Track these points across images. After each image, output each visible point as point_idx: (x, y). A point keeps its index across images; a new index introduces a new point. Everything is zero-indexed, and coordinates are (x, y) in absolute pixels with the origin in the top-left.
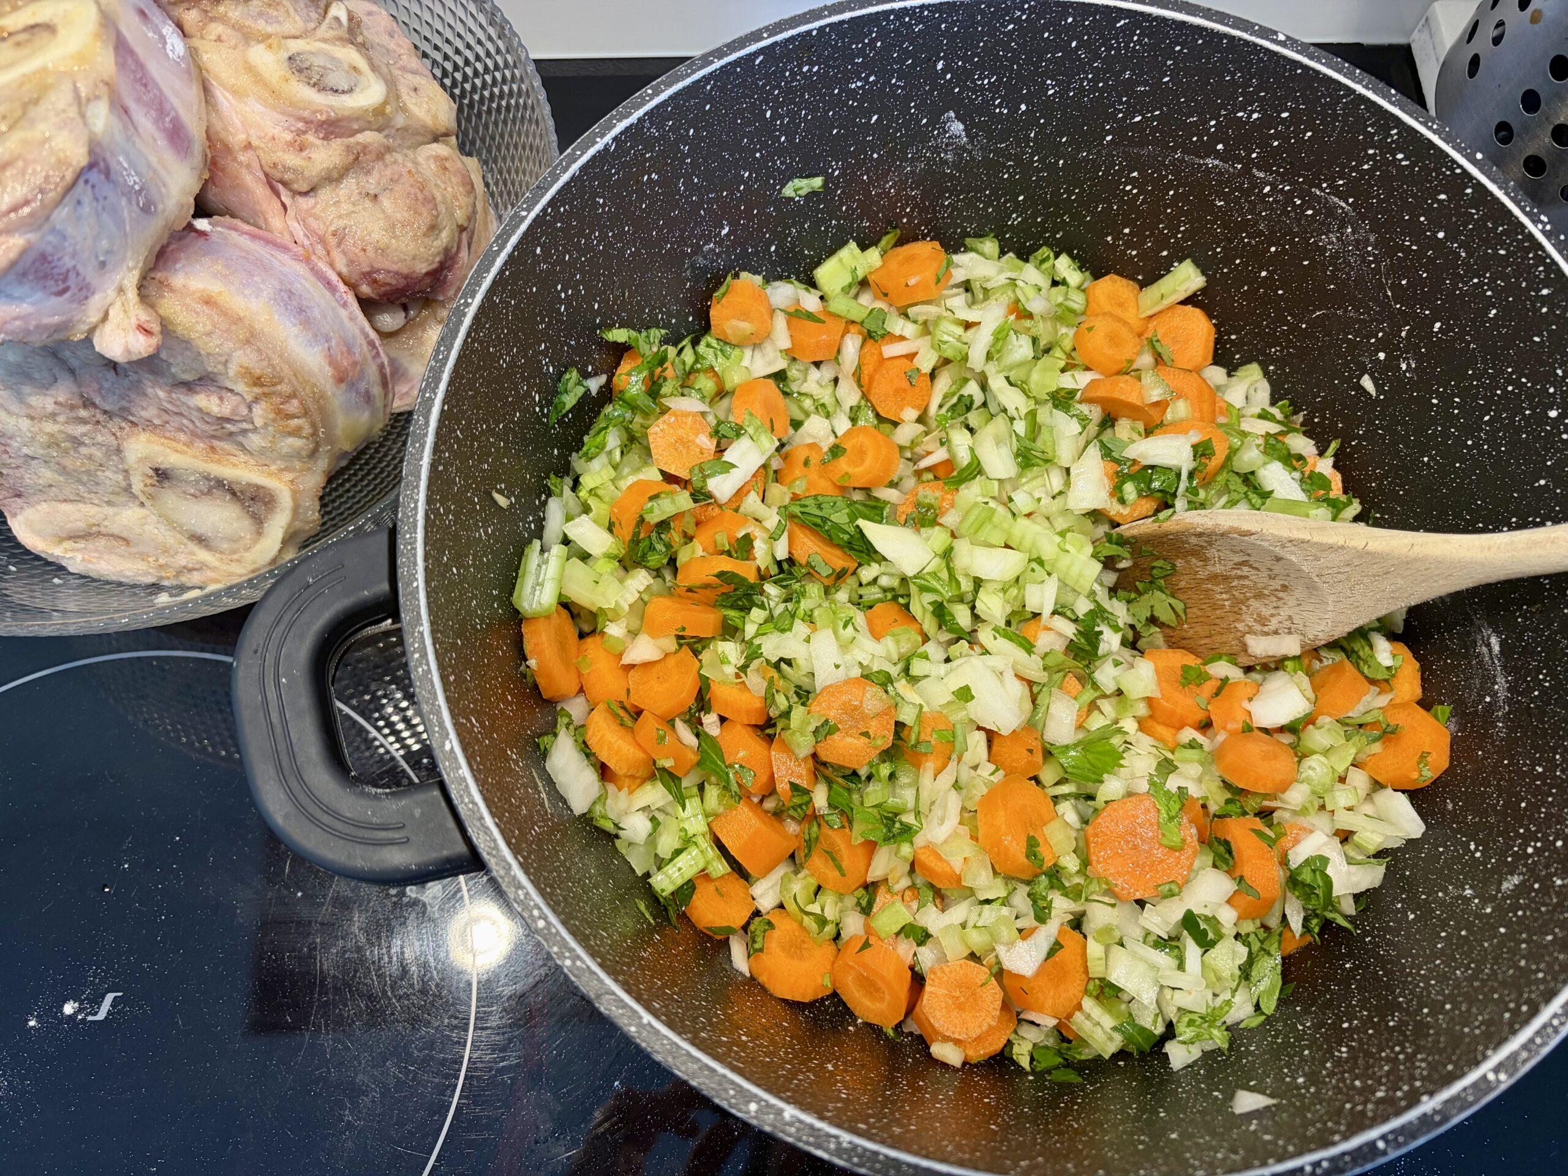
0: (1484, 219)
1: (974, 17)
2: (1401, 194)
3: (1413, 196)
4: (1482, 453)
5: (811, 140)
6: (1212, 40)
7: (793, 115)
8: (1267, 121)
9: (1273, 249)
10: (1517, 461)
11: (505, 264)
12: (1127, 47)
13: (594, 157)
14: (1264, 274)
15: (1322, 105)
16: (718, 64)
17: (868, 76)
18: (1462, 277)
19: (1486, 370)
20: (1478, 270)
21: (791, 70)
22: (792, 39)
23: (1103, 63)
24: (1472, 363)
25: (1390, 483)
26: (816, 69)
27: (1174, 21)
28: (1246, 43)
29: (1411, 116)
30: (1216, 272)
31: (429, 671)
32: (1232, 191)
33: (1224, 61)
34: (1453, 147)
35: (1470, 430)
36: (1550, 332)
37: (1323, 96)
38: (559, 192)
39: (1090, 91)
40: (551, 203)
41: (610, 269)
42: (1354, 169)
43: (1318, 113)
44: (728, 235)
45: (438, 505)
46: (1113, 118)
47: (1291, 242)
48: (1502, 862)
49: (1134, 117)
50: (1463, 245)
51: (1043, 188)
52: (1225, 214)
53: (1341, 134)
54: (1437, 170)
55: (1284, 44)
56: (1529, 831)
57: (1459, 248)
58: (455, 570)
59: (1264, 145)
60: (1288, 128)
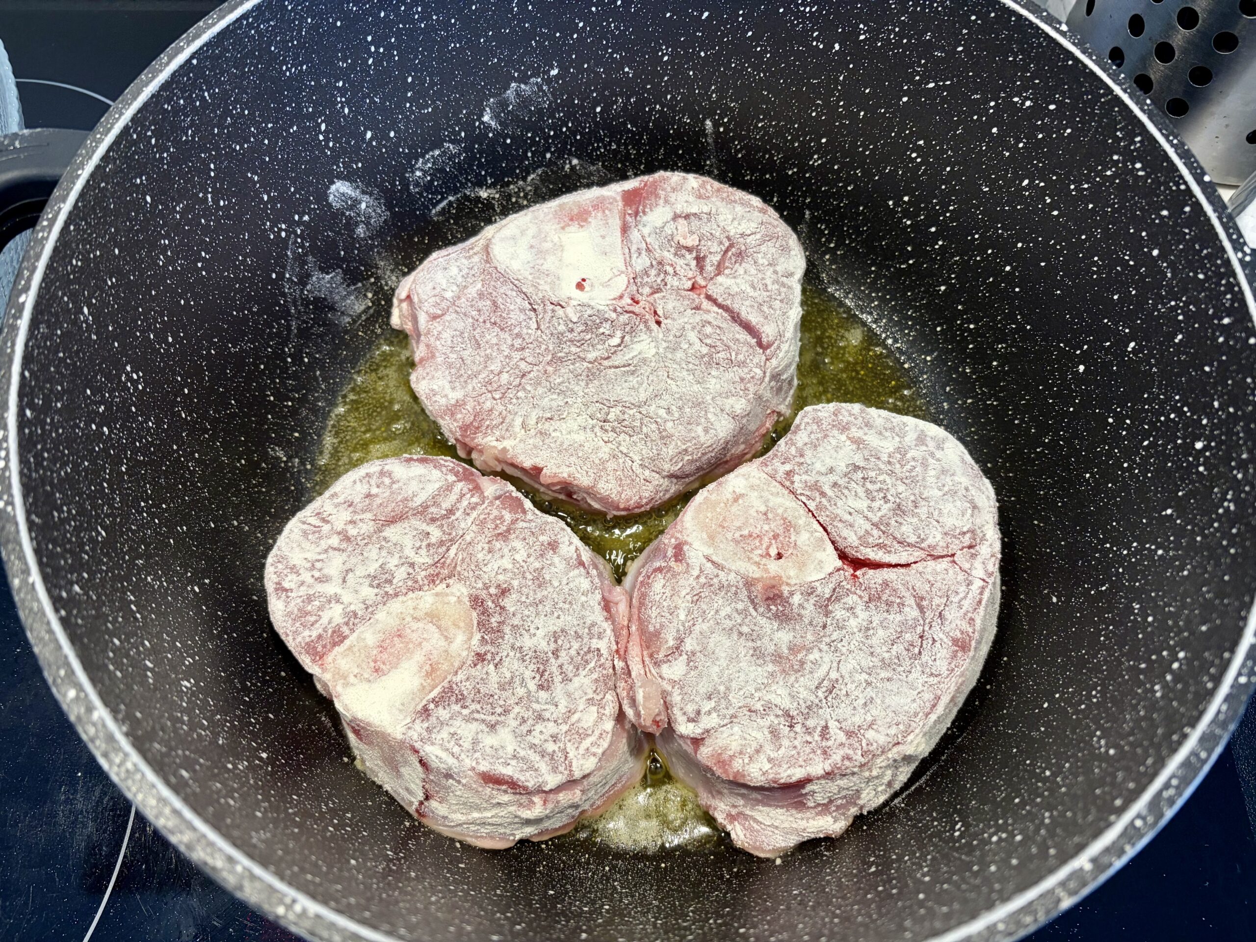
0: (1193, 241)
2: (1131, 206)
3: (1142, 209)
4: (1132, 475)
6: (1003, 14)
8: (1038, 110)
9: (1020, 245)
10: (1156, 488)
14: (1008, 268)
15: (1084, 102)
18: (1162, 297)
19: (1159, 395)
20: (1178, 292)
23: (909, 18)
24: (1148, 388)
25: (1054, 494)
28: (1031, 23)
29: (1156, 126)
30: (970, 259)
32: (997, 179)
33: (1010, 38)
34: (1185, 164)
35: (1128, 454)
36: (1220, 362)
37: (1087, 94)
39: (896, 46)
41: (431, 51)
42: (1099, 174)
43: (1080, 110)
44: (557, 77)
45: (149, 133)
46: (911, 81)
47: (1036, 242)
48: (969, 844)
49: (928, 83)
50: (1172, 265)
51: (843, 136)
52: (988, 200)
53: (1094, 135)
54: (1166, 184)
55: (1063, 34)
56: (1005, 822)
57: (1167, 268)
58: (148, 199)
59: (1031, 136)
60: (1052, 122)
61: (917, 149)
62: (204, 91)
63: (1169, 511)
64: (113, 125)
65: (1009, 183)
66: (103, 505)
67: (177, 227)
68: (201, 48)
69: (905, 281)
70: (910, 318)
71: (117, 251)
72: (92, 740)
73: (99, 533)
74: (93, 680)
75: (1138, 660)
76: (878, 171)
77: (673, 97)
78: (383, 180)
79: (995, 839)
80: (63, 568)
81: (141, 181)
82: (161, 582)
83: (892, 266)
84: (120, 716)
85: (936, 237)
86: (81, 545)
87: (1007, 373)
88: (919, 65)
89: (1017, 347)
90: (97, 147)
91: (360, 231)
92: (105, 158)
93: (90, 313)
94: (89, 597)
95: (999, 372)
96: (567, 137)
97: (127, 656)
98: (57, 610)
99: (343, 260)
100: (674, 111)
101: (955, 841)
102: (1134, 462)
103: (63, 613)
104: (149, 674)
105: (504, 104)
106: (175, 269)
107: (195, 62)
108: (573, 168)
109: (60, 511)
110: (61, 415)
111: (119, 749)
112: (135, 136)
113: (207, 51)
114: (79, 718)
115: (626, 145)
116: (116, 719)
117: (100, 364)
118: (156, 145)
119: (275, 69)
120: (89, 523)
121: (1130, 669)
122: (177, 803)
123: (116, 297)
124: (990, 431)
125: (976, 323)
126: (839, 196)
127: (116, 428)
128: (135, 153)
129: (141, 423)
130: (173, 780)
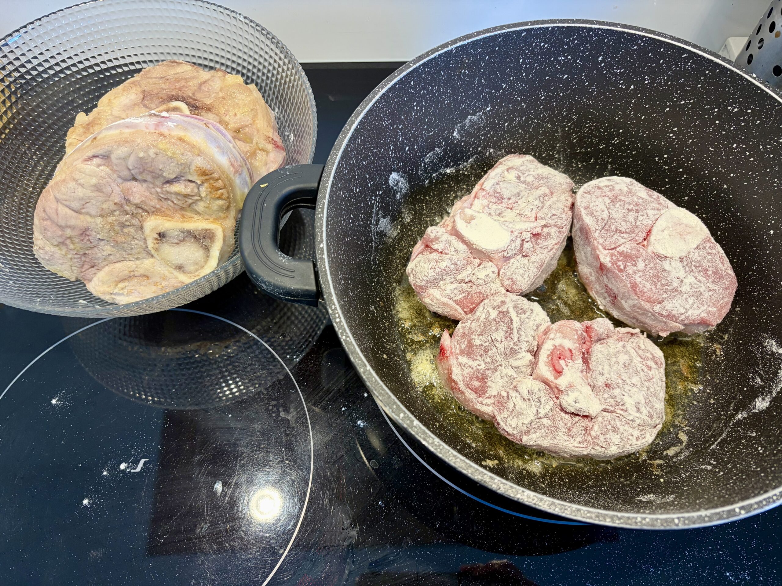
1: (621, 39)
5: (536, 79)
6: (723, 71)
7: (531, 64)
8: (741, 113)
9: (732, 175)
11: (398, 81)
12: (685, 67)
13: (446, 52)
14: (725, 186)
15: (766, 109)
16: (506, 30)
17: (568, 56)
21: (536, 43)
22: (540, 28)
23: (673, 73)
25: (763, 294)
26: (546, 46)
27: (708, 59)
28: (738, 74)
30: (703, 183)
31: (323, 217)
32: (719, 144)
33: (726, 81)
37: (768, 105)
38: (428, 61)
39: (664, 85)
40: (423, 65)
41: (437, 106)
42: (777, 141)
43: (764, 112)
44: (489, 111)
45: (344, 162)
46: (671, 100)
47: (741, 173)
49: (681, 101)
51: (632, 128)
52: (713, 155)
53: (772, 123)
55: (754, 78)
58: (341, 193)
59: (737, 124)
60: (749, 118)
61: (674, 132)
62: (359, 139)
65: (725, 146)
76: (650, 144)
77: (544, 116)
78: (409, 170)
85: (682, 174)
87: (727, 237)
88: (677, 93)
89: (732, 224)
91: (398, 196)
96: (490, 139)
99: (391, 211)
100: (543, 122)
105: (463, 126)
108: (490, 154)
115: (517, 140)
118: (345, 168)
119: (381, 124)
126: (628, 157)
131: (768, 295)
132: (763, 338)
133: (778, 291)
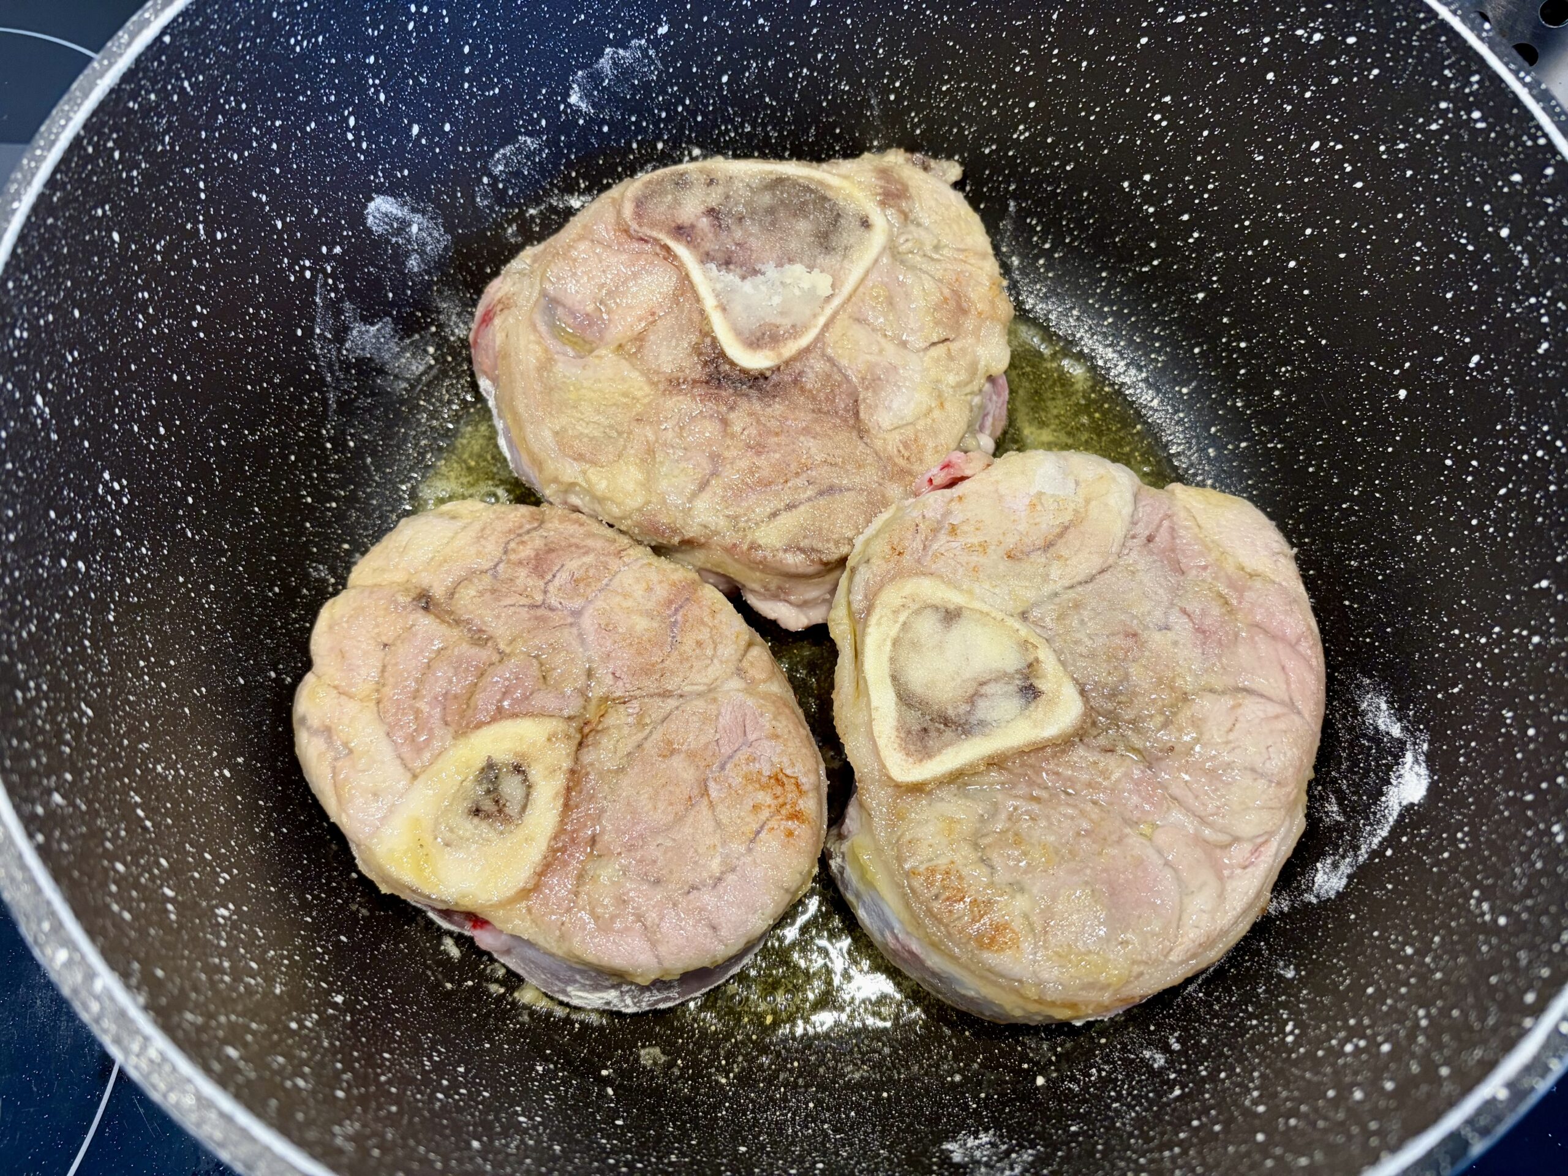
0: (1561, 213)
2: (1468, 170)
3: (1482, 174)
4: (1485, 536)
8: (1330, 46)
9: (1308, 231)
10: (1523, 552)
14: (1292, 264)
15: (1397, 32)
18: (1517, 293)
19: (1517, 425)
20: (1539, 286)
24: (1502, 417)
25: (1371, 565)
29: (1500, 58)
30: (1238, 255)
32: (1275, 143)
34: (1544, 109)
35: (1478, 506)
37: (1400, 19)
42: (1421, 129)
43: (1390, 43)
44: (667, 36)
45: (110, 144)
46: (1152, 15)
47: (1330, 224)
48: (1311, 1055)
49: (1176, 16)
50: (1528, 249)
51: (1059, 97)
52: (1262, 172)
53: (1412, 75)
54: (1517, 138)
56: (1360, 1022)
57: (1522, 252)
58: (116, 236)
59: (1322, 81)
60: (1352, 60)
61: (1162, 108)
62: (182, 80)
63: (1544, 584)
64: (58, 135)
65: (1292, 148)
66: (85, 673)
67: (156, 273)
68: (175, 20)
69: (1148, 288)
70: (1158, 337)
71: (77, 313)
72: (97, 1020)
73: (83, 714)
74: (92, 933)
75: (1522, 789)
76: (1107, 142)
77: (826, 57)
78: (439, 193)
79: (1349, 1048)
80: (35, 771)
81: (104, 212)
82: (177, 771)
83: (1130, 270)
84: (134, 981)
85: (1189, 227)
86: (59, 733)
87: (1295, 405)
89: (1309, 370)
90: (37, 168)
91: (413, 263)
92: (51, 183)
93: (45, 404)
94: (76, 807)
95: (1285, 403)
96: (684, 119)
97: (137, 886)
98: (31, 836)
99: (393, 304)
100: (827, 76)
101: (1290, 1051)
102: (1488, 518)
103: (40, 838)
104: (170, 907)
105: (596, 78)
106: (161, 332)
107: (167, 39)
109: (25, 689)
110: (15, 552)
111: (138, 1032)
112: (90, 150)
113: (184, 22)
114: (75, 991)
115: (764, 125)
116: (128, 987)
117: (66, 474)
118: (121, 161)
119: (279, 43)
120: (68, 700)
121: (1509, 802)
122: (225, 1103)
123: (81, 377)
124: (1273, 483)
125: (1248, 340)
126: (1054, 180)
127: (95, 561)
128: (92, 172)
129: (131, 551)
130: (216, 1066)
131: (1383, 569)
132: (1359, 686)
133: (1406, 560)
